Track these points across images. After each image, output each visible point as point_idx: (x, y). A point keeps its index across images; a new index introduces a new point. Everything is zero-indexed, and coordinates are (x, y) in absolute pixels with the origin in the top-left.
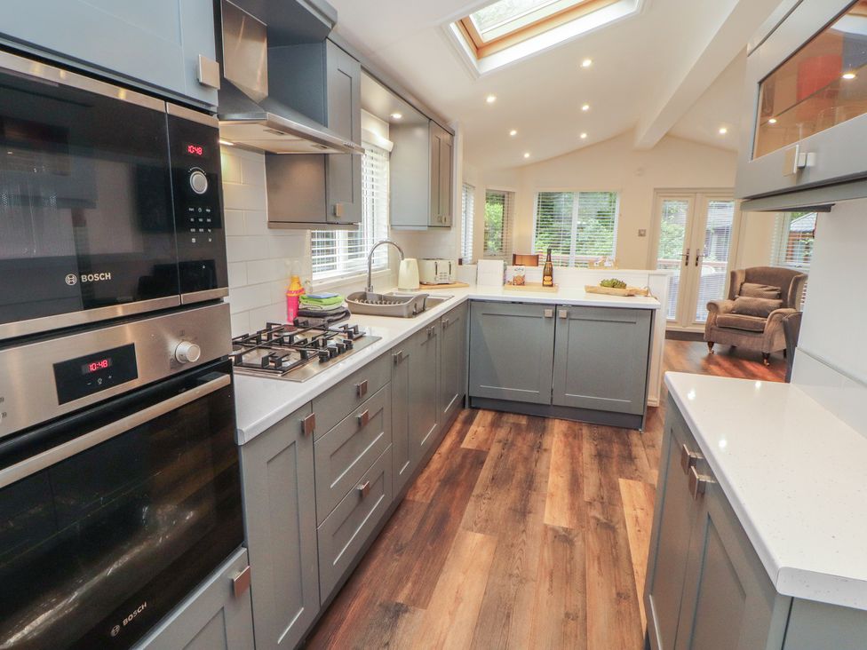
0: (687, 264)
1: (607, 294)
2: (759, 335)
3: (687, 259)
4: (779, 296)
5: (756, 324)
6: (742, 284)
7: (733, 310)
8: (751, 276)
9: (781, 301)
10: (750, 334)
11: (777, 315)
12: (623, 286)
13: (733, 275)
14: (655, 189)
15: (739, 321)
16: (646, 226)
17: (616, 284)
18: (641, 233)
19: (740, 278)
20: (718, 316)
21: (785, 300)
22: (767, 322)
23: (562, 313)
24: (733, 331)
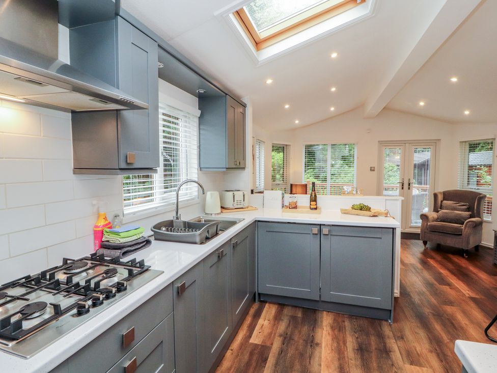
0: (403, 188)
1: (357, 215)
2: (460, 237)
3: (403, 185)
4: (468, 210)
5: (456, 229)
6: (442, 202)
7: (438, 219)
8: (448, 196)
9: (470, 213)
10: (452, 236)
11: (469, 224)
12: (368, 209)
13: (435, 196)
14: (379, 141)
15: (443, 227)
16: (375, 165)
17: (363, 208)
18: (372, 169)
19: (440, 198)
20: (429, 224)
21: (473, 211)
22: (463, 228)
23: (325, 231)
24: (440, 234)
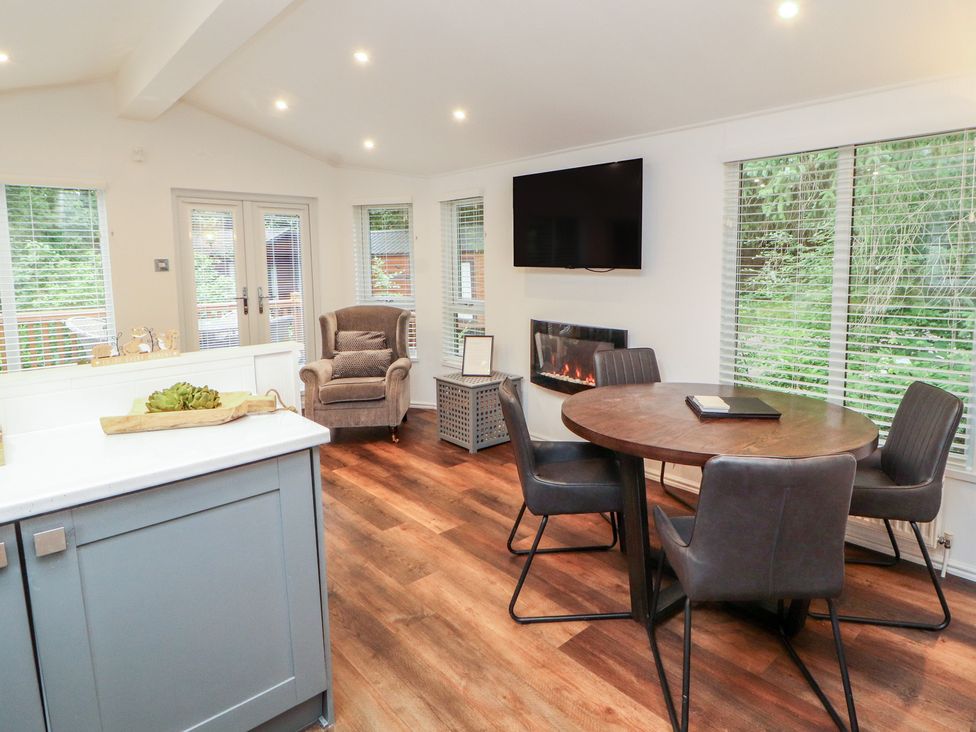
0: (246, 312)
1: (174, 427)
2: (381, 404)
3: (246, 304)
4: (386, 344)
5: (375, 389)
6: (336, 334)
7: (334, 373)
8: (346, 320)
9: (390, 350)
10: (369, 405)
11: (394, 373)
13: (324, 322)
14: (173, 189)
15: (350, 389)
16: (168, 254)
17: (191, 401)
18: (162, 266)
19: (332, 326)
20: (321, 389)
21: (395, 349)
22: (385, 383)
24: (346, 406)
